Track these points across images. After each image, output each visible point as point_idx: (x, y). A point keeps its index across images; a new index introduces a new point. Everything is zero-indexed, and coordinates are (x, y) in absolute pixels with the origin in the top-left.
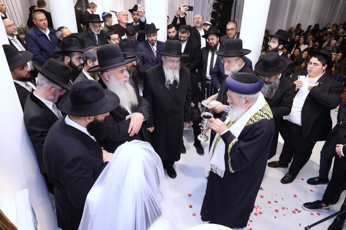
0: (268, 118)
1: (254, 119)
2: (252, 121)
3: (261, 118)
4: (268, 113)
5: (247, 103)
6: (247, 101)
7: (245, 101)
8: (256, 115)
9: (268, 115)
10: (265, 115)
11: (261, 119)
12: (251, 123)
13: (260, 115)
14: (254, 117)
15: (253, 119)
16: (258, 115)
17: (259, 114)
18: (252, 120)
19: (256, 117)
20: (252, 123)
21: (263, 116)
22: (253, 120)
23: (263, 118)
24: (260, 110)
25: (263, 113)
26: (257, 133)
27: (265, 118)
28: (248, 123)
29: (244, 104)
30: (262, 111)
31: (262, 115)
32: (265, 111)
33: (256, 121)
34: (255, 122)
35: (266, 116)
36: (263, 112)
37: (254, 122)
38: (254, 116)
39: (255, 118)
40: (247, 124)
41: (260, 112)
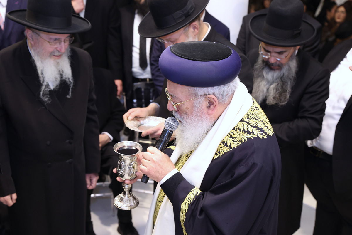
0: (262, 134)
1: (232, 142)
2: (227, 146)
3: (246, 137)
4: (260, 125)
5: (212, 107)
6: (211, 104)
8: (235, 132)
9: (261, 130)
10: (255, 130)
11: (246, 139)
12: (226, 152)
13: (244, 130)
14: (231, 137)
15: (229, 141)
16: (238, 131)
17: (240, 130)
18: (226, 145)
19: (234, 136)
20: (227, 150)
21: (249, 133)
22: (228, 144)
23: (250, 136)
24: (241, 121)
25: (249, 126)
26: (241, 170)
27: (255, 136)
28: (219, 152)
29: (206, 110)
30: (246, 122)
31: (248, 131)
32: (253, 122)
33: (234, 145)
34: (234, 148)
35: (256, 132)
36: (248, 123)
37: (232, 147)
38: (231, 136)
39: (233, 138)
40: (216, 154)
41: (243, 125)
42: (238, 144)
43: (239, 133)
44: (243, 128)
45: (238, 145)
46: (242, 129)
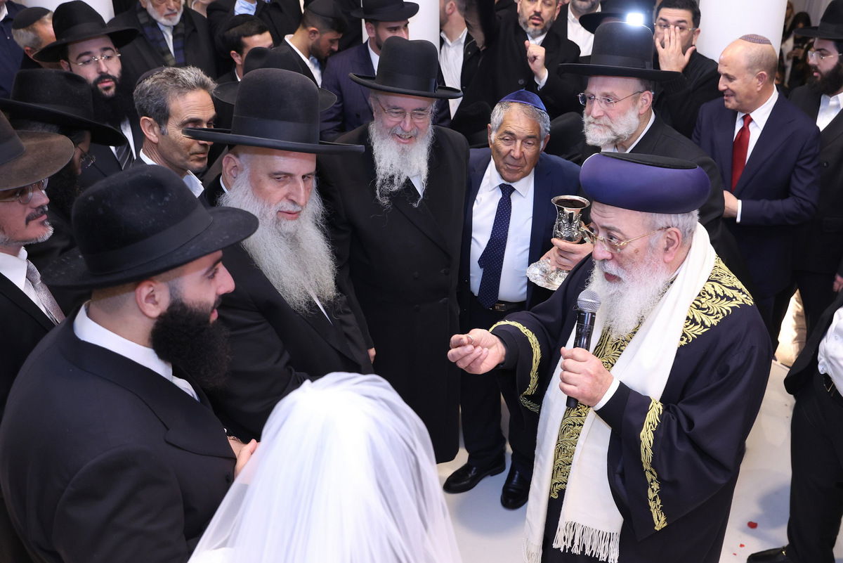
1: (704, 317)
2: (697, 324)
3: (727, 306)
5: (671, 249)
6: (671, 243)
7: (664, 243)
8: (703, 300)
11: (730, 309)
12: (698, 334)
13: (717, 295)
14: (698, 308)
15: (699, 316)
16: (708, 297)
17: (711, 295)
18: (694, 321)
19: (704, 306)
20: (699, 330)
21: (729, 299)
22: (699, 320)
23: (734, 304)
24: (709, 280)
25: (723, 288)
27: (741, 302)
28: (686, 336)
30: (716, 281)
31: (725, 296)
32: (726, 280)
33: (710, 321)
34: (712, 325)
35: (739, 296)
36: (720, 283)
37: (707, 323)
38: (697, 306)
39: (705, 309)
40: (682, 339)
41: (713, 287)
42: (716, 318)
43: (710, 301)
44: (715, 292)
45: (718, 320)
46: (714, 294)
